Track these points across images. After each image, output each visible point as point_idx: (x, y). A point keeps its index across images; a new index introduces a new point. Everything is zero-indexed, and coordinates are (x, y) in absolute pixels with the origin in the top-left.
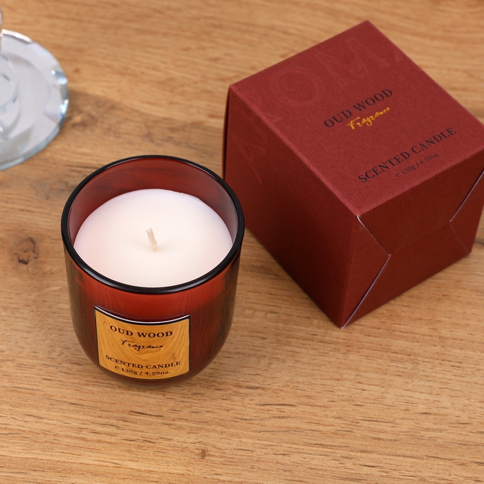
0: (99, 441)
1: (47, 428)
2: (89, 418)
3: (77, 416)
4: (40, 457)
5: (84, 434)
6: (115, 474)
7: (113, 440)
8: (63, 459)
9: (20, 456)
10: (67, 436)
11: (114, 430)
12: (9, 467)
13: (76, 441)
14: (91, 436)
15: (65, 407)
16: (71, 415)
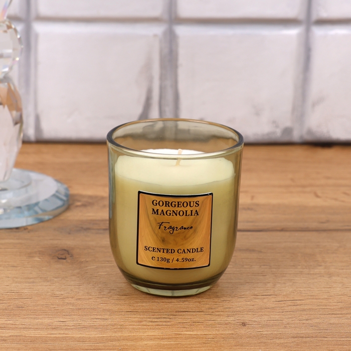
0: (157, 325)
1: (113, 323)
2: (146, 316)
3: (136, 316)
4: (113, 335)
5: (144, 323)
6: (178, 338)
7: (169, 324)
8: (133, 335)
9: (96, 336)
10: (131, 325)
11: (168, 320)
12: (89, 341)
13: (140, 326)
14: (151, 323)
15: (123, 313)
16: (129, 316)
